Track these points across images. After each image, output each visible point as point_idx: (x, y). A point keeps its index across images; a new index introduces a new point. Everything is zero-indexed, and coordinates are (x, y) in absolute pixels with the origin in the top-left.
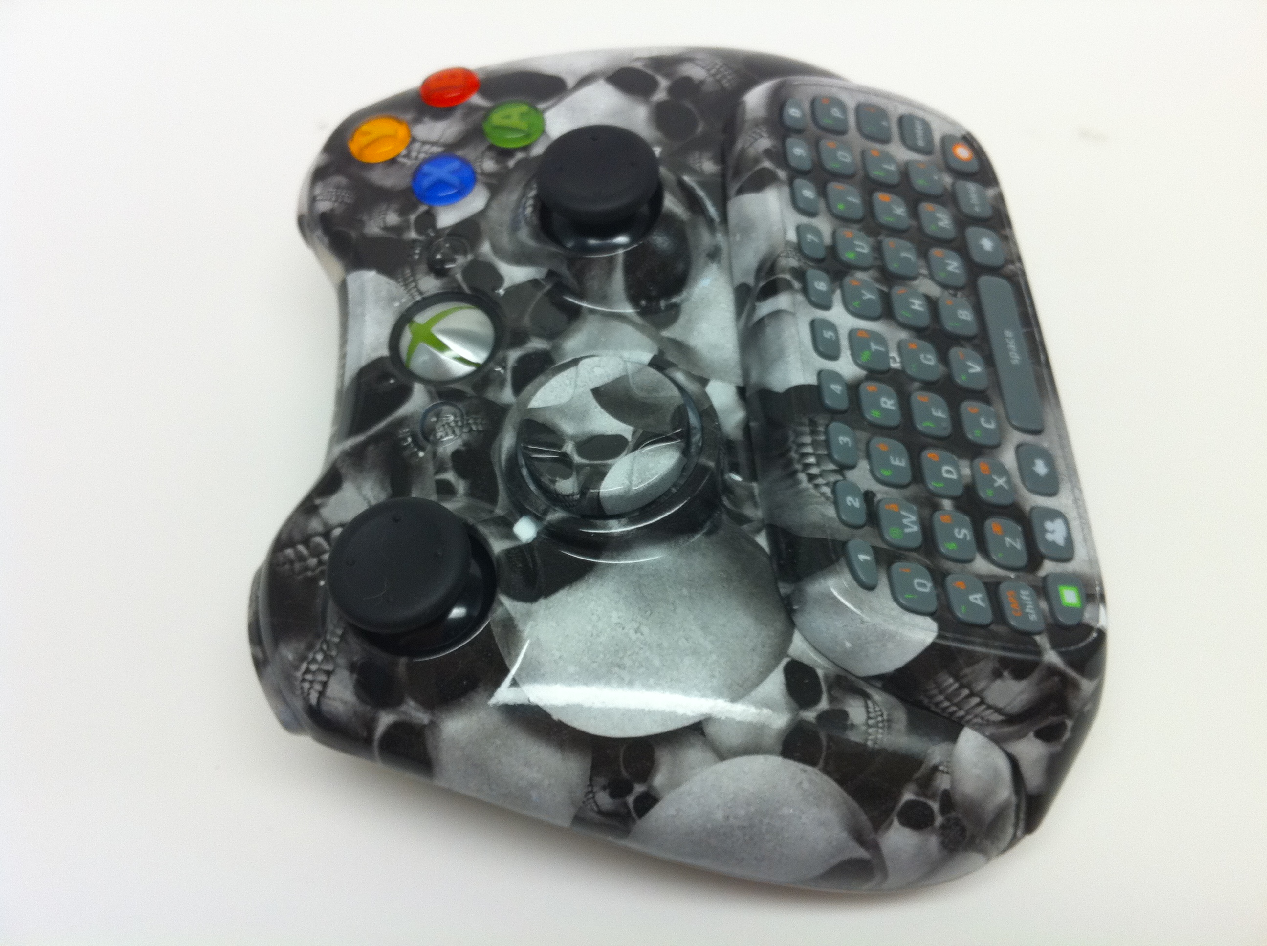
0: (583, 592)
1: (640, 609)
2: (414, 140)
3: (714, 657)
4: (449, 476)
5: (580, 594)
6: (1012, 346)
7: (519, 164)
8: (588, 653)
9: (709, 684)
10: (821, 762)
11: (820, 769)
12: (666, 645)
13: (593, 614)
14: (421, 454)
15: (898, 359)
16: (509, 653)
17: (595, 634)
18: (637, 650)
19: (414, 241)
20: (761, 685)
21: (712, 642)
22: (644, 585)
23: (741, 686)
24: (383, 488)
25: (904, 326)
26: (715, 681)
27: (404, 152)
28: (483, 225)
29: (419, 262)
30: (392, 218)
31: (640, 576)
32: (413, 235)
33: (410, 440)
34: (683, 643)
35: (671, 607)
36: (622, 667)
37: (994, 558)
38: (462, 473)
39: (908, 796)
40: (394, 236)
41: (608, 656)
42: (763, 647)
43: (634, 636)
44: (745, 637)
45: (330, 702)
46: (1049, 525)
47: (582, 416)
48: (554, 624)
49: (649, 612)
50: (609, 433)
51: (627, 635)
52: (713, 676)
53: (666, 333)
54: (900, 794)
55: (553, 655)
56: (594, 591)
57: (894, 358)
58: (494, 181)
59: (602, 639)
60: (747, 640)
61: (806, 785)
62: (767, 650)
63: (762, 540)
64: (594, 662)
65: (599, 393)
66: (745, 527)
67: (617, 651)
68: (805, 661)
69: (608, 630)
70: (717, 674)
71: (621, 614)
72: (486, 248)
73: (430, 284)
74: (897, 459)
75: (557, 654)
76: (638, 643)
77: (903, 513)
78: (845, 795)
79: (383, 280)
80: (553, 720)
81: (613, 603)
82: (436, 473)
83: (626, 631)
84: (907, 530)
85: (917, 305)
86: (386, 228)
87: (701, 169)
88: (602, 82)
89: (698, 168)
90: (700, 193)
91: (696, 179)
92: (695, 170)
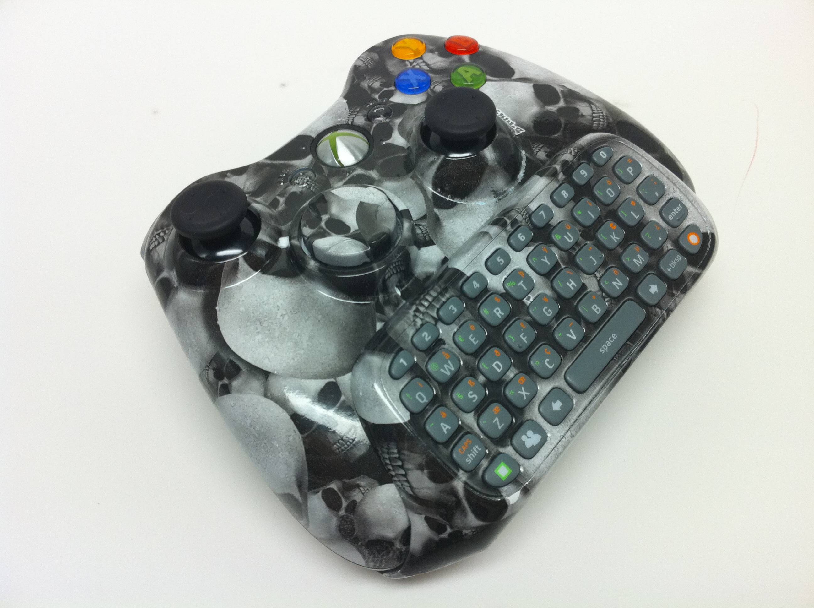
0: (279, 283)
1: (293, 308)
2: (421, 58)
3: (302, 352)
4: (282, 200)
5: (277, 283)
6: (609, 343)
8: (255, 308)
9: (289, 361)
10: (306, 434)
11: (302, 437)
12: (288, 330)
13: (273, 294)
14: (282, 184)
15: (531, 300)
16: (225, 283)
17: (266, 302)
18: (274, 322)
19: (375, 99)
20: (310, 380)
21: (308, 345)
22: (306, 300)
23: (301, 373)
24: (255, 186)
25: (553, 289)
26: (292, 361)
27: (412, 61)
28: (408, 111)
29: (366, 109)
30: (377, 85)
31: (308, 296)
32: (377, 97)
33: (284, 175)
34: (295, 336)
35: (307, 318)
36: (261, 324)
37: (480, 422)
38: (286, 203)
39: (334, 486)
40: (369, 92)
41: (261, 315)
42: (329, 366)
43: (279, 316)
44: (325, 356)
45: (155, 252)
46: (530, 433)
47: (345, 208)
48: (254, 286)
49: (295, 312)
50: (347, 224)
51: (277, 313)
52: (293, 359)
53: (436, 210)
54: (331, 481)
55: (241, 297)
56: (283, 286)
57: (529, 298)
58: (433, 96)
59: (266, 307)
60: (324, 358)
61: (291, 439)
62: (329, 369)
63: (379, 326)
64: (253, 313)
65: (362, 205)
66: (378, 315)
67: (266, 316)
68: (341, 388)
69: (272, 306)
70: (296, 359)
71: (284, 303)
72: (398, 121)
73: (360, 120)
74: (474, 338)
75: (243, 298)
76: (278, 321)
77: (449, 362)
78: (305, 459)
79: (345, 106)
80: (217, 323)
81: (286, 297)
82: (278, 195)
83: (278, 311)
84: (442, 370)
85: (572, 285)
86: (370, 87)
87: (537, 153)
88: (531, 85)
89: (535, 152)
90: (524, 163)
91: (529, 156)
92: (533, 152)
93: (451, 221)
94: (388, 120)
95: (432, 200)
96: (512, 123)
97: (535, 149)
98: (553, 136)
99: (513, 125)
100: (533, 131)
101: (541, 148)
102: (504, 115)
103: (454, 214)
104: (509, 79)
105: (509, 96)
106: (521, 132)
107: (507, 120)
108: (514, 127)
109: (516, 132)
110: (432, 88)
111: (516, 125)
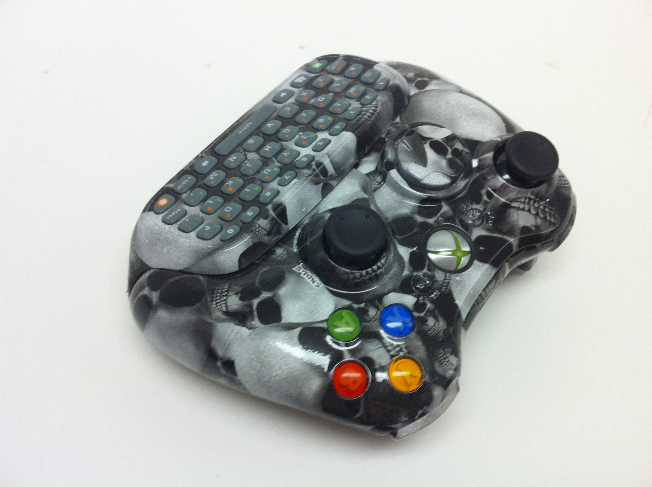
4: (485, 198)
6: (245, 128)
14: (489, 213)
24: (509, 214)
25: (281, 145)
28: (399, 284)
30: (431, 322)
32: (429, 305)
33: (490, 222)
38: (481, 196)
40: (436, 312)
46: (300, 82)
47: (436, 163)
50: (433, 151)
51: (465, 118)
52: (448, 97)
55: (491, 128)
56: (466, 133)
58: (377, 302)
59: (474, 121)
60: (429, 99)
62: (425, 95)
63: (398, 120)
64: (480, 119)
65: (424, 164)
67: (472, 116)
68: (416, 88)
69: (470, 122)
72: (406, 272)
73: (439, 276)
79: (455, 295)
82: (489, 203)
87: (284, 252)
88: (283, 321)
89: (285, 252)
90: (295, 242)
91: (291, 249)
92: (287, 252)
93: (354, 192)
94: (415, 274)
95: (370, 203)
96: (304, 274)
97: (284, 255)
98: (268, 268)
99: (304, 273)
100: (286, 271)
101: (279, 256)
102: (312, 282)
103: (352, 197)
104: (306, 326)
105: (305, 304)
106: (296, 267)
107: (309, 277)
108: (303, 271)
109: (302, 266)
110: (379, 312)
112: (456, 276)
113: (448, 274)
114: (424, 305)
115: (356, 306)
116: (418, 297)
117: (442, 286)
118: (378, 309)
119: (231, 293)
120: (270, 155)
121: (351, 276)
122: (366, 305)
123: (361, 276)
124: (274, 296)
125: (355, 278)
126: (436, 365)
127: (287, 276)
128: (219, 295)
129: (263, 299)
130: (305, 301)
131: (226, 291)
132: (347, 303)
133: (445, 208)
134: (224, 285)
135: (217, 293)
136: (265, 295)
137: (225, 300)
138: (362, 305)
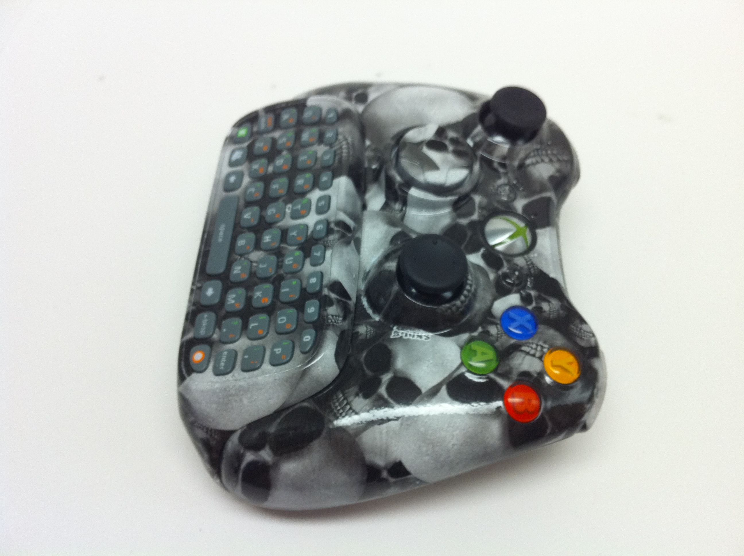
2: (540, 358)
4: (501, 170)
6: (221, 234)
7: (475, 330)
14: (515, 182)
15: (287, 210)
19: (531, 289)
20: (378, 96)
27: (545, 350)
28: (494, 290)
29: (528, 275)
30: (545, 306)
32: (533, 293)
37: (270, 139)
40: (543, 295)
46: (239, 157)
58: (490, 319)
65: (436, 167)
72: (492, 276)
73: (520, 261)
79: (545, 270)
82: (507, 172)
85: (267, 239)
86: (549, 302)
87: (367, 328)
88: (424, 390)
89: (369, 327)
90: (370, 311)
91: (372, 320)
93: (384, 232)
94: (500, 272)
95: (407, 233)
97: (371, 330)
98: (366, 352)
99: (404, 335)
100: (385, 343)
101: (367, 335)
104: (447, 381)
105: (431, 361)
106: (393, 334)
108: (402, 333)
109: (397, 330)
110: (499, 326)
111: (401, 337)
112: (534, 253)
113: (526, 256)
114: (529, 295)
115: (475, 334)
116: (518, 292)
117: (529, 269)
118: (496, 324)
119: (351, 399)
120: (276, 244)
121: (454, 308)
122: (483, 327)
123: (462, 302)
124: (395, 372)
125: (458, 308)
126: (578, 341)
127: (391, 347)
128: (339, 408)
129: (387, 383)
130: (428, 359)
131: (344, 399)
132: (465, 336)
133: (477, 199)
134: (336, 396)
135: (336, 407)
136: (386, 378)
137: (350, 408)
138: (480, 329)
